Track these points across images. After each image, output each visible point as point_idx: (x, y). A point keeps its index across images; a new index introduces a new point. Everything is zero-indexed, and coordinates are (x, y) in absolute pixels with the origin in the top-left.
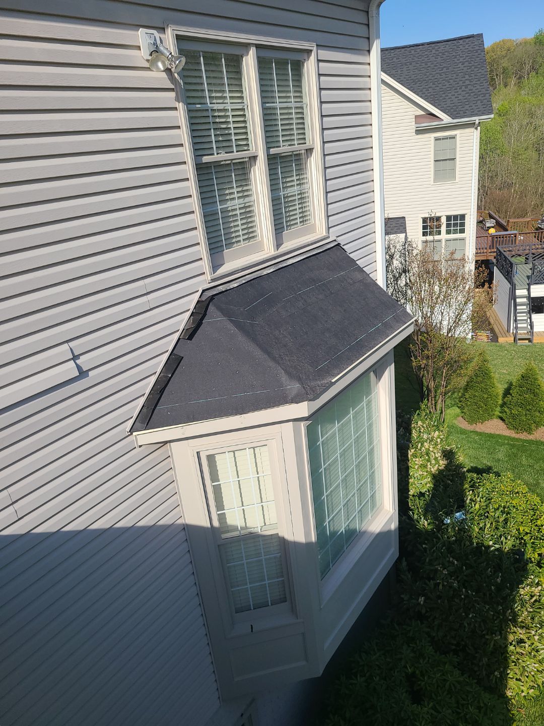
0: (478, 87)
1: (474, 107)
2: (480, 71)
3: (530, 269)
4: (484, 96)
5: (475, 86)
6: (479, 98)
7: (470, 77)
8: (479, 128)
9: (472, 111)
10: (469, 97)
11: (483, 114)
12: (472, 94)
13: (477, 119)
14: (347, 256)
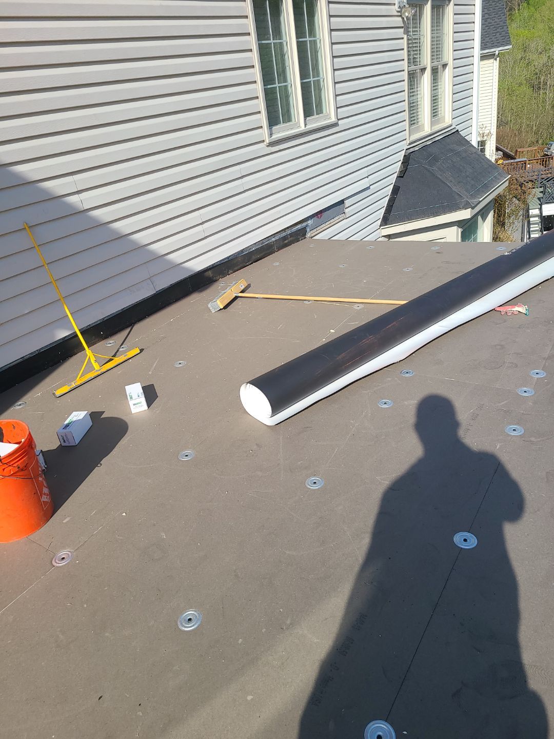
0: (496, 20)
1: (493, 39)
2: (498, 4)
3: (541, 192)
4: (503, 28)
5: (493, 19)
6: (498, 30)
7: (488, 10)
8: (498, 59)
9: (492, 43)
10: (489, 30)
11: (503, 45)
12: (491, 27)
13: (497, 51)
14: (463, 138)
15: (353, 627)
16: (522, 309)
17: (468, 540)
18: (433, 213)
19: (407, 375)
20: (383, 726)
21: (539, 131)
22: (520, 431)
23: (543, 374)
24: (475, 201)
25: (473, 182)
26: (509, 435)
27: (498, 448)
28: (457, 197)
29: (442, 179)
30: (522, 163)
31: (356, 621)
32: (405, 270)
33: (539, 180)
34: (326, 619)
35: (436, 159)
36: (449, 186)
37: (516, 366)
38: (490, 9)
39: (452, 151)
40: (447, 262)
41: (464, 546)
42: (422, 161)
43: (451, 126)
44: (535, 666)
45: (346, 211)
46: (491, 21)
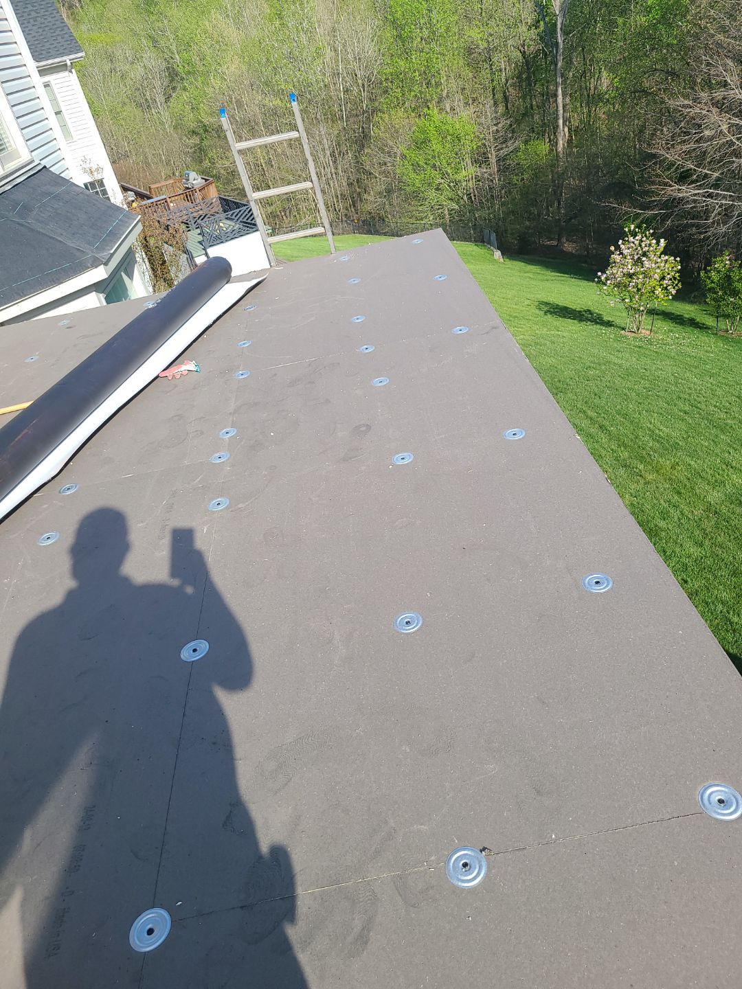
0: (50, 19)
1: (56, 44)
3: (199, 234)
4: (63, 30)
6: (57, 33)
8: (73, 70)
9: (56, 49)
11: (72, 52)
12: (46, 29)
13: (67, 59)
14: (58, 176)
15: (79, 830)
16: (191, 366)
17: (198, 649)
18: (54, 281)
19: (69, 493)
20: (151, 916)
21: (169, 161)
22: (225, 502)
23: (233, 432)
24: (105, 254)
25: (92, 231)
26: (214, 512)
27: (205, 531)
28: (77, 254)
29: (47, 234)
30: (162, 202)
31: (82, 820)
32: (28, 360)
33: (191, 219)
34: (39, 845)
35: (27, 209)
36: (60, 241)
37: (202, 433)
38: (35, 4)
39: (49, 194)
40: (85, 336)
41: (197, 656)
42: (7, 213)
43: (32, 161)
44: (300, 738)
46: (43, 21)
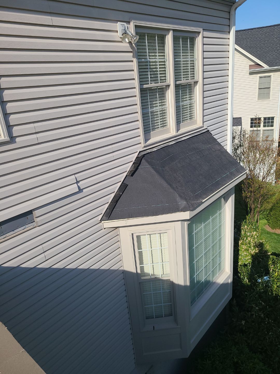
10: (279, 56)
14: (212, 137)
24: (198, 202)
28: (178, 199)
35: (173, 159)
36: (173, 188)
39: (195, 149)
43: (201, 128)
45: (37, 220)
